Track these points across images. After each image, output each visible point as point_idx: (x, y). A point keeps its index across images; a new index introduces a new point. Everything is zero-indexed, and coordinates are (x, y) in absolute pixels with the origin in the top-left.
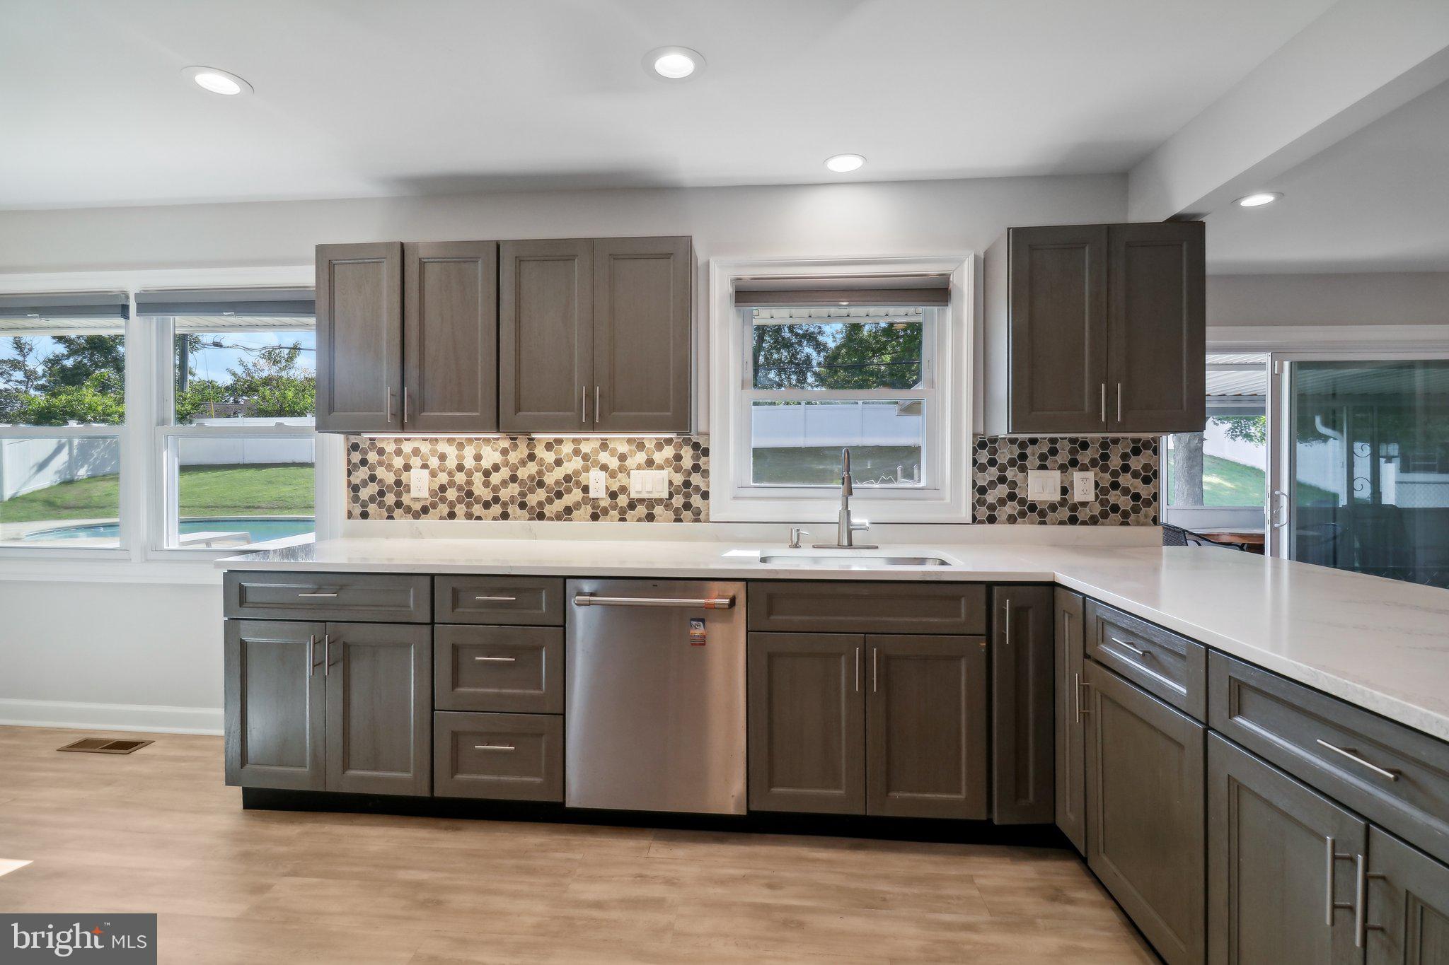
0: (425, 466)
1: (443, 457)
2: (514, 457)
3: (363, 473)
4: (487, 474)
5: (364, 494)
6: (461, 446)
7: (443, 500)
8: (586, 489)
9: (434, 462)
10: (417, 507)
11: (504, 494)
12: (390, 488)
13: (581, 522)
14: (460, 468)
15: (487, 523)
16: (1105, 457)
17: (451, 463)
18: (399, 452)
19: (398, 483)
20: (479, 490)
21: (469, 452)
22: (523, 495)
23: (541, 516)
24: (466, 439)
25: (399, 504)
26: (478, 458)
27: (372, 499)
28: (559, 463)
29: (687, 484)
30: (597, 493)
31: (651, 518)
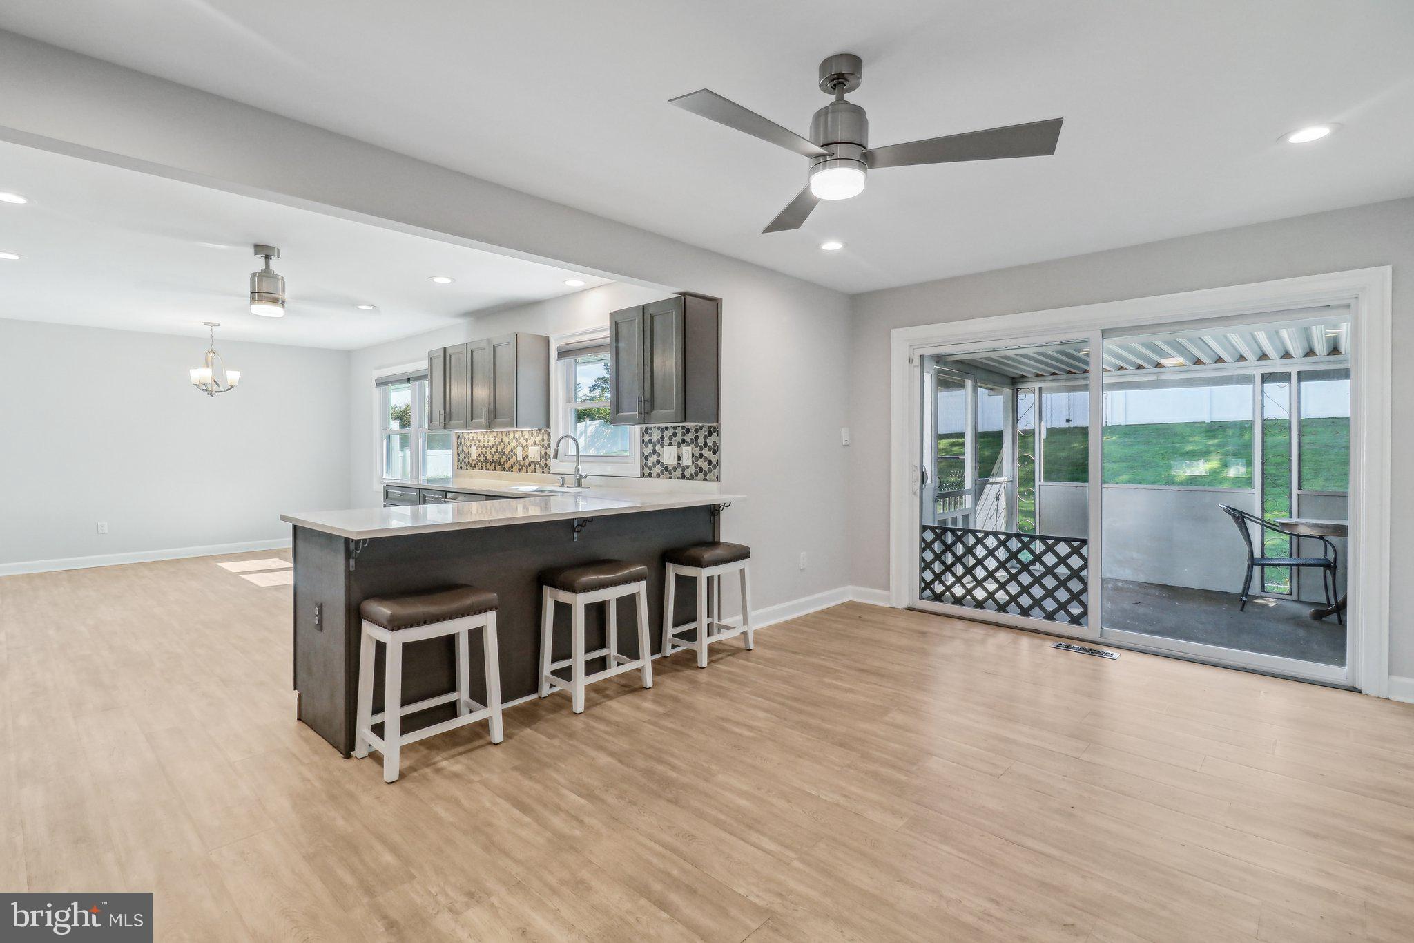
0: (475, 445)
1: (479, 440)
2: (497, 440)
3: (461, 448)
4: (490, 448)
5: (461, 458)
6: (484, 435)
7: (480, 461)
8: (517, 456)
9: (477, 443)
10: (473, 463)
11: (496, 457)
12: (467, 455)
13: (515, 474)
14: (484, 445)
16: (697, 437)
17: (481, 443)
18: (469, 438)
19: (469, 453)
20: (489, 457)
21: (486, 438)
22: (500, 459)
23: (504, 470)
24: (485, 432)
25: (469, 462)
26: (488, 440)
27: (463, 460)
28: (509, 443)
29: (546, 453)
30: (520, 458)
31: (535, 471)
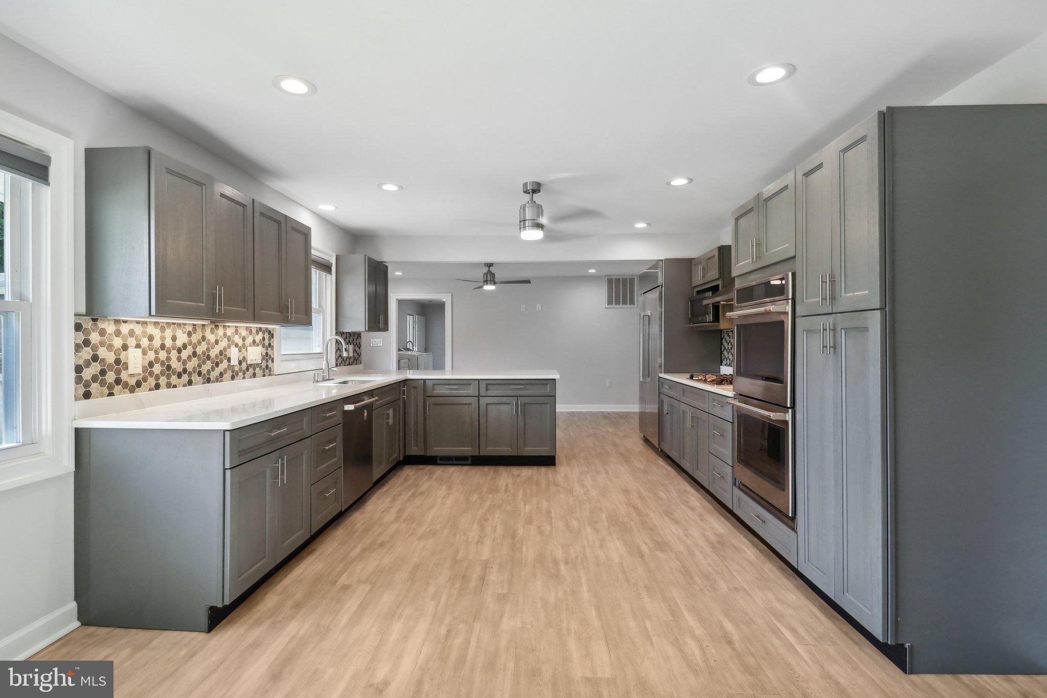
0: (138, 346)
1: (151, 338)
2: (195, 338)
3: (87, 353)
4: (179, 351)
5: (87, 374)
6: (163, 329)
7: (151, 374)
8: (229, 360)
9: (145, 342)
10: (132, 382)
11: (190, 366)
12: (110, 367)
13: (227, 383)
14: (163, 347)
15: (180, 389)
17: (157, 343)
18: (118, 333)
19: (118, 361)
20: (176, 365)
21: (168, 333)
22: (200, 366)
23: (208, 381)
24: (167, 323)
25: (118, 381)
26: (174, 339)
27: (94, 379)
28: (217, 342)
29: (267, 354)
30: (234, 362)
31: (254, 375)
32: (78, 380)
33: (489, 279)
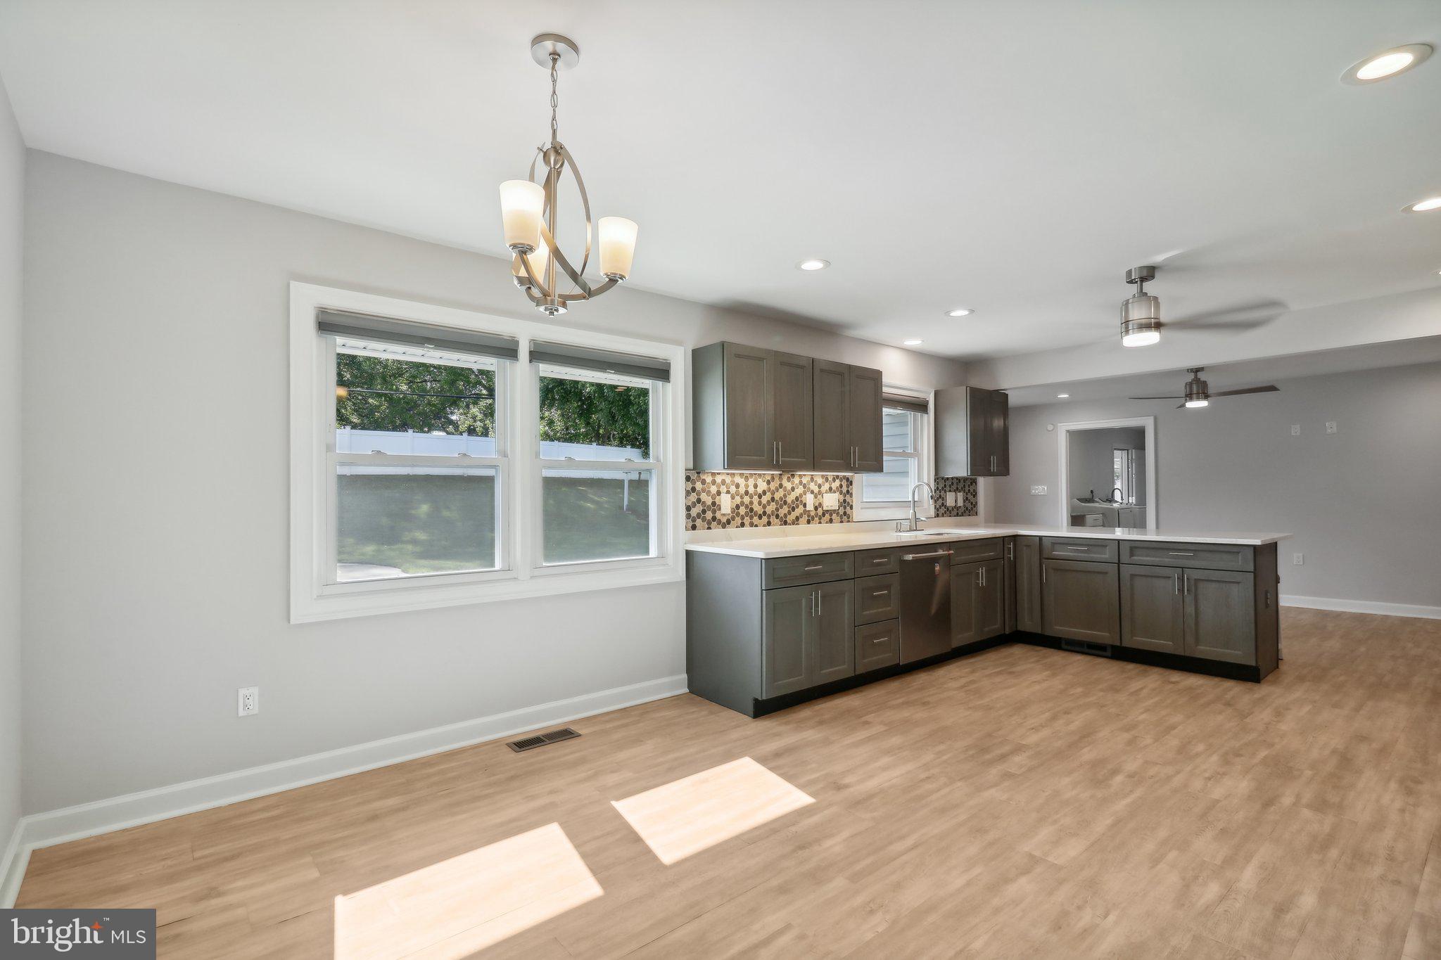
0: (728, 492)
1: (738, 486)
2: (773, 486)
3: (693, 497)
4: (760, 497)
5: (694, 512)
6: (747, 479)
7: (738, 514)
8: (805, 505)
9: (733, 489)
10: (724, 520)
11: (769, 509)
12: (709, 508)
13: (803, 526)
14: (747, 493)
15: (760, 529)
16: (965, 486)
17: (742, 490)
18: (714, 482)
19: (714, 504)
20: (758, 508)
21: (751, 482)
22: (777, 510)
23: (786, 523)
24: (750, 474)
25: (714, 519)
26: (756, 486)
27: (699, 516)
28: (793, 489)
29: (845, 501)
30: (810, 507)
31: (831, 521)
32: (688, 516)
33: (1195, 391)
